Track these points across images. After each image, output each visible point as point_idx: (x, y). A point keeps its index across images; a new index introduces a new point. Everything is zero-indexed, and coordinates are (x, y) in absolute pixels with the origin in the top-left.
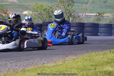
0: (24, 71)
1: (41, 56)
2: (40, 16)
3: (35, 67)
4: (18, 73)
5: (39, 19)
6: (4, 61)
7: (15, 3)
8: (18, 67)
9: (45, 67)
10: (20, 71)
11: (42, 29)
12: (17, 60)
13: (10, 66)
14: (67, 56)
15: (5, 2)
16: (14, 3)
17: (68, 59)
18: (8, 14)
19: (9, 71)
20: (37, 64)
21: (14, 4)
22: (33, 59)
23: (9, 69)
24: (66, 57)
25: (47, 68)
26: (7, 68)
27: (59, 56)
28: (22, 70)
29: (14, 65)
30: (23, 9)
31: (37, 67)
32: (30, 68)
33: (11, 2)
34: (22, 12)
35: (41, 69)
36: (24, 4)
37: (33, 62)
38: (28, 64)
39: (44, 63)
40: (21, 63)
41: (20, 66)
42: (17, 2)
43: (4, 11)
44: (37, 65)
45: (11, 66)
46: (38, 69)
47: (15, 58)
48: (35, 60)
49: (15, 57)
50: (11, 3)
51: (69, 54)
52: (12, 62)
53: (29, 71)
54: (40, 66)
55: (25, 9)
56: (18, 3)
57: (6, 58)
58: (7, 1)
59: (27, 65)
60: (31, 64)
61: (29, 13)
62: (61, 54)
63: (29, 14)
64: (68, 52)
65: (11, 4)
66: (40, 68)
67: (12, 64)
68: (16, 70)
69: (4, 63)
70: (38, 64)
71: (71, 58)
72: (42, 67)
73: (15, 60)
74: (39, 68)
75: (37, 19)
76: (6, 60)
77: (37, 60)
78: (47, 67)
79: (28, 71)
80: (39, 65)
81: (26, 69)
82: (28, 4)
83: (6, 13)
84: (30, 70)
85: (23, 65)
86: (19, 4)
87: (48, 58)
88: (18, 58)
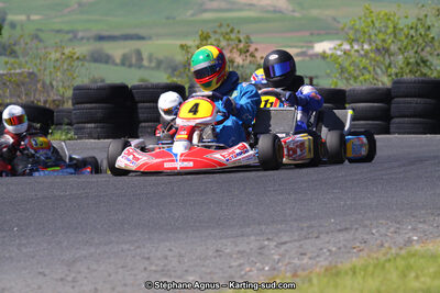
0: (333, 273)
1: (397, 213)
3: (377, 259)
4: (310, 281)
6: (253, 238)
7: (280, 12)
8: (310, 258)
9: (414, 255)
10: (319, 275)
11: (392, 110)
12: (304, 233)
13: (276, 257)
15: (241, 10)
16: (276, 11)
19: (276, 273)
20: (382, 245)
21: (278, 15)
22: (366, 226)
23: (274, 269)
25: (421, 261)
26: (267, 264)
28: (326, 270)
29: (293, 252)
30: (312, 34)
31: (384, 258)
32: (356, 261)
33: (264, 10)
34: (310, 44)
35: (401, 263)
36: (315, 13)
37: (366, 237)
38: (345, 246)
39: (410, 241)
40: (318, 242)
41: (318, 256)
42: (291, 8)
43: (240, 41)
44: (383, 250)
45: (283, 256)
46: (387, 265)
47: (295, 224)
48: (374, 231)
49: (296, 220)
50: (267, 11)
52: (285, 239)
53: (354, 273)
54: (393, 251)
55: (318, 34)
56: (293, 11)
57: (259, 224)
58: (251, 5)
59: (343, 250)
60: (358, 244)
61: (337, 48)
63: (339, 53)
65: (265, 15)
66: (395, 259)
67: (283, 248)
68: (304, 270)
69: (254, 245)
70: (386, 245)
72: (403, 258)
73: (296, 233)
74: (390, 260)
75: (369, 72)
76: (263, 233)
77: (383, 230)
78: (423, 257)
79: (351, 273)
80: (390, 248)
81: (339, 265)
82: (329, 13)
83: (247, 51)
84: (357, 270)
85: (329, 251)
86: (297, 15)
87: (424, 222)
88: (305, 225)
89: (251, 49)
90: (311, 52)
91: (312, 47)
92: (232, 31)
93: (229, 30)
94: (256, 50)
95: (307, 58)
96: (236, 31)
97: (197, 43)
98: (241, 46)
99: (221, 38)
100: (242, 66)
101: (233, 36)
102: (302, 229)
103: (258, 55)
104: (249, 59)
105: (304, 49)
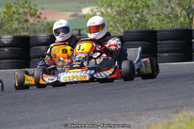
2: (120, 18)
5: (118, 25)
14: (177, 112)
17: (179, 117)
18: (39, 17)
24: (173, 113)
27: (157, 111)
30: (81, 3)
34: (79, 9)
43: (31, 8)
51: (182, 107)
55: (84, 3)
61: (92, 11)
62: (163, 108)
64: (180, 102)
71: (185, 117)
83: (36, 14)
87: (131, 120)
88: (58, 124)
89: (38, 14)
90: (80, 14)
91: (81, 11)
92: (26, 2)
93: (24, 2)
94: (41, 14)
95: (78, 18)
96: (28, 2)
97: (5, 10)
98: (32, 11)
99: (19, 8)
100: (33, 24)
101: (26, 5)
102: (56, 127)
103: (42, 17)
104: (37, 19)
105: (76, 12)
